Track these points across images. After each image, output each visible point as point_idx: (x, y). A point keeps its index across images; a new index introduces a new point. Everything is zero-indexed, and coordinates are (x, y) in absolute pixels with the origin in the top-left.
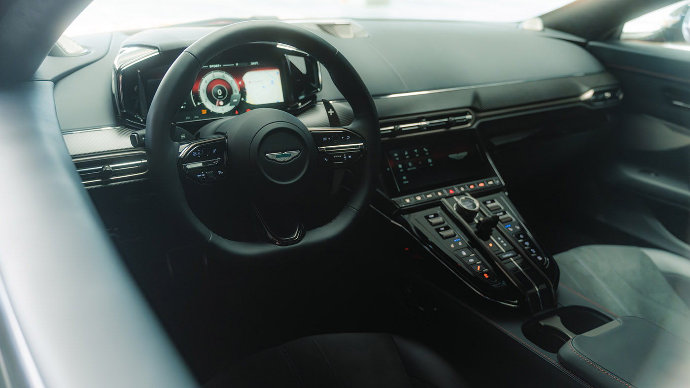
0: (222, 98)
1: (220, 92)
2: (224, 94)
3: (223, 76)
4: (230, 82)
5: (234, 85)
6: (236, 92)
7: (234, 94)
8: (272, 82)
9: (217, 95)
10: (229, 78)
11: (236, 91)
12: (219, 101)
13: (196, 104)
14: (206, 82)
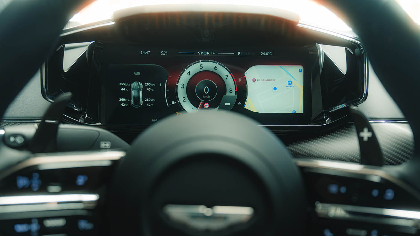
0: (208, 99)
1: (206, 90)
2: (212, 93)
3: (215, 68)
4: (224, 77)
5: (230, 82)
6: (231, 93)
7: (228, 94)
8: (290, 83)
9: (202, 93)
10: (223, 72)
11: (231, 91)
12: (204, 103)
13: (170, 102)
14: (189, 74)
